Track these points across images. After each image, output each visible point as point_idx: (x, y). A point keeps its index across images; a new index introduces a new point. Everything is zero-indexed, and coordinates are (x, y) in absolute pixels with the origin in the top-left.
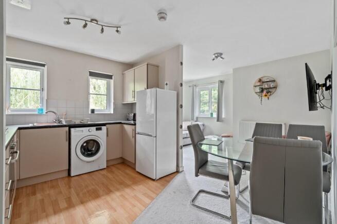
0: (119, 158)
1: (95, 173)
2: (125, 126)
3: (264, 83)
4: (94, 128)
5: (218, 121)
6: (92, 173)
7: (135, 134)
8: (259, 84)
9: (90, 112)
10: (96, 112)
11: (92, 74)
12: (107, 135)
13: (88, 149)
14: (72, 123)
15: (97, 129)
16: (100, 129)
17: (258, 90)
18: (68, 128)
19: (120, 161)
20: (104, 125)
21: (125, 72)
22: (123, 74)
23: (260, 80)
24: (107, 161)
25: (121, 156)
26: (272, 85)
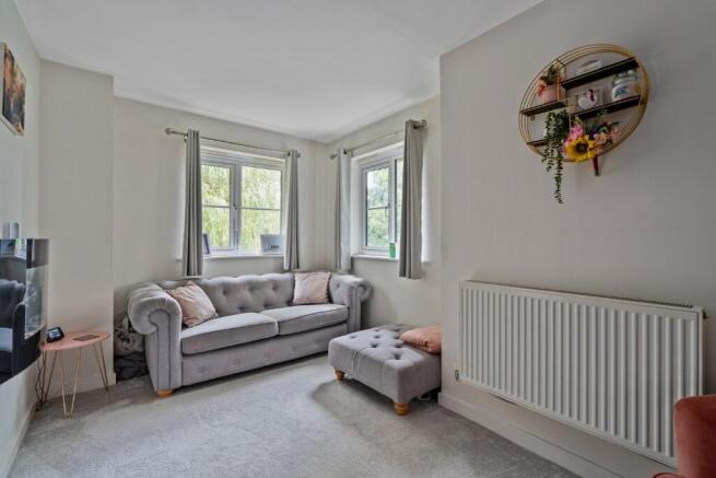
3: (574, 91)
5: (403, 274)
8: (544, 99)
17: (541, 128)
23: (551, 78)
26: (615, 89)
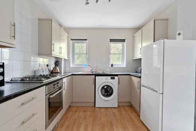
0: (127, 102)
1: (109, 109)
2: (133, 77)
4: (110, 77)
6: (107, 109)
7: (140, 86)
9: (110, 66)
10: (114, 66)
11: (112, 40)
12: (119, 83)
13: (107, 90)
14: (98, 73)
15: (112, 78)
16: (114, 78)
18: (94, 76)
19: (128, 104)
20: (117, 75)
21: (135, 34)
22: (133, 37)
24: (118, 102)
25: (129, 101)
